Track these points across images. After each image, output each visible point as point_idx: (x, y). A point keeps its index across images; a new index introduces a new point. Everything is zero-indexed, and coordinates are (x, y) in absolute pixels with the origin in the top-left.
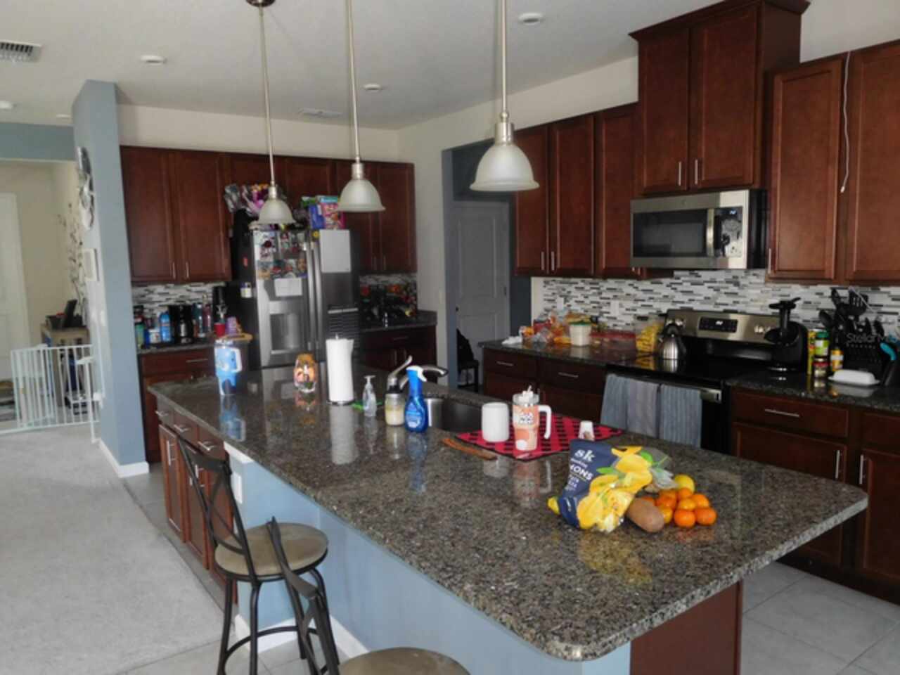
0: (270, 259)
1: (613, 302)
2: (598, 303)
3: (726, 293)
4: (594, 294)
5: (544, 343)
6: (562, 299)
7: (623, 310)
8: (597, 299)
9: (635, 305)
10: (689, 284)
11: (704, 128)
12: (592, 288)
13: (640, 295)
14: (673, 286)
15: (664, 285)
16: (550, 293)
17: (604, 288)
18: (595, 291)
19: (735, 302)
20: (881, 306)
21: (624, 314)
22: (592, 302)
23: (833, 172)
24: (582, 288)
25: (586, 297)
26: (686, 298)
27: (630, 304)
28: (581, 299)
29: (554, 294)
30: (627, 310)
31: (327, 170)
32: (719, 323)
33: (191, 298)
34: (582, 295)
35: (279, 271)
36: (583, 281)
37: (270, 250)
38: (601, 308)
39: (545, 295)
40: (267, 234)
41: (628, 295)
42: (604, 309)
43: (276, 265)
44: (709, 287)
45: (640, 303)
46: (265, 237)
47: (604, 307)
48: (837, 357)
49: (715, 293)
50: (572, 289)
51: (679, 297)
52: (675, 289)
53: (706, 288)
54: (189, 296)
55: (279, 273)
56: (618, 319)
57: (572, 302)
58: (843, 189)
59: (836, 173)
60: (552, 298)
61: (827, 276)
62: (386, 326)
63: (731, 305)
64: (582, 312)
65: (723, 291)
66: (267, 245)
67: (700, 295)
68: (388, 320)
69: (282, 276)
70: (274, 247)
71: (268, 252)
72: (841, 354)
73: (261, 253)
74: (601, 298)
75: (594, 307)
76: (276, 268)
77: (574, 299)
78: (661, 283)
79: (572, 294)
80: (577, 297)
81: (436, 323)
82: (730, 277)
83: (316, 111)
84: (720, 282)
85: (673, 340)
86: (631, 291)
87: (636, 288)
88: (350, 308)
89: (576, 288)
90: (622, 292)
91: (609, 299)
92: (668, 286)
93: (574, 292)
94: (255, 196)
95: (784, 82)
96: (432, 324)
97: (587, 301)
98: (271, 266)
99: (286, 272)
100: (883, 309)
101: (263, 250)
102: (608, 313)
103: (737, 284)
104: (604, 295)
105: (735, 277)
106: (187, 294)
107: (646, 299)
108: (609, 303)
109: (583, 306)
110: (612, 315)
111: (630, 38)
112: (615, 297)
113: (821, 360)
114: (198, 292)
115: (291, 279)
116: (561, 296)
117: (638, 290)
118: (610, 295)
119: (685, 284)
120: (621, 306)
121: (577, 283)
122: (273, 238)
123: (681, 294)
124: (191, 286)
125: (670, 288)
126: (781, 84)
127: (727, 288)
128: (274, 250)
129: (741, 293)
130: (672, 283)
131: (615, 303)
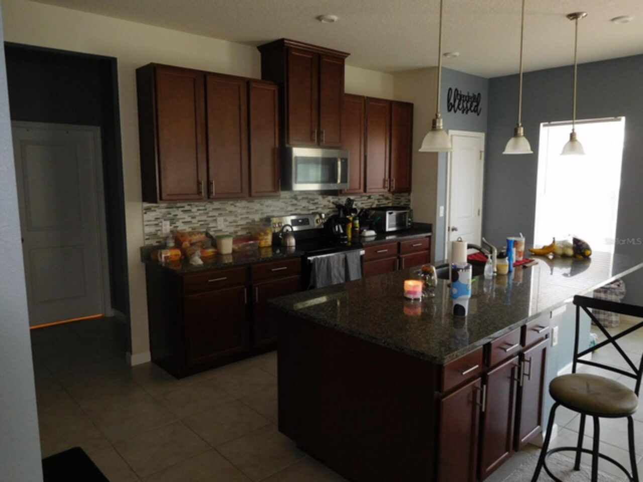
1: (219, 219)
2: (205, 221)
4: (200, 215)
6: (168, 223)
7: (227, 223)
9: (236, 219)
12: (199, 210)
13: (240, 211)
16: (153, 219)
17: (211, 209)
18: (202, 212)
19: (296, 209)
21: (227, 226)
22: (199, 221)
24: (190, 211)
25: (193, 217)
27: (231, 219)
28: (189, 219)
29: (158, 219)
32: (300, 221)
34: (189, 216)
36: (189, 205)
38: (208, 224)
39: (147, 221)
41: (231, 212)
47: (211, 224)
50: (179, 212)
56: (223, 230)
57: (178, 224)
60: (155, 223)
64: (190, 230)
74: (208, 217)
75: (201, 225)
77: (181, 221)
79: (179, 217)
80: (184, 218)
82: (293, 195)
86: (233, 209)
87: (236, 206)
89: (182, 211)
90: (226, 210)
91: (214, 216)
97: (194, 221)
102: (215, 227)
103: (296, 199)
105: (295, 195)
107: (245, 213)
108: (215, 220)
109: (192, 225)
110: (219, 228)
112: (220, 215)
116: (167, 220)
117: (237, 208)
118: (216, 213)
120: (225, 220)
121: (183, 207)
129: (298, 204)
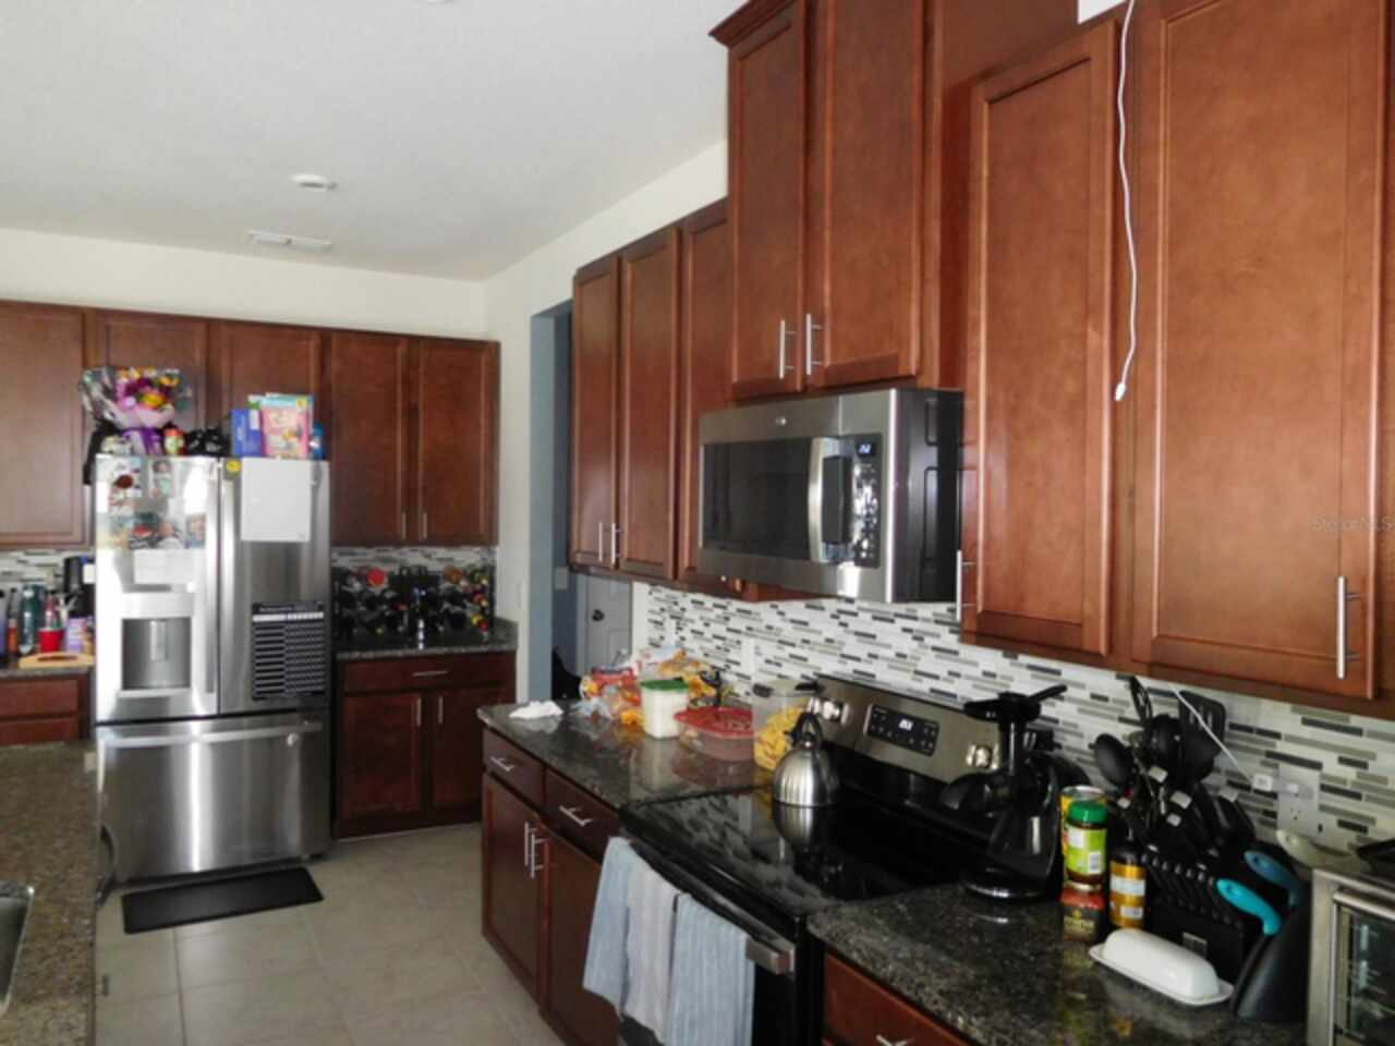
0: (128, 511)
1: (745, 642)
2: (724, 639)
3: (935, 649)
4: (718, 619)
5: (606, 719)
6: (674, 624)
7: (761, 660)
8: (720, 629)
9: (780, 654)
10: (868, 616)
11: (827, 235)
12: (716, 606)
13: (789, 632)
14: (843, 618)
15: (827, 614)
16: (657, 609)
18: (719, 612)
19: (953, 674)
20: (1277, 736)
21: (759, 669)
22: (715, 637)
23: (1100, 340)
24: (701, 604)
25: (707, 624)
26: (861, 649)
27: (770, 650)
28: (700, 626)
29: (663, 610)
30: (768, 662)
31: (313, 345)
32: (905, 725)
33: (27, 576)
34: (702, 618)
35: (147, 534)
37: (130, 492)
38: (727, 650)
39: (652, 612)
40: (123, 461)
41: (769, 628)
42: (732, 656)
43: (140, 522)
44: (906, 630)
45: (789, 650)
46: (122, 467)
47: (732, 651)
48: (1129, 885)
49: (915, 644)
50: (687, 602)
51: (853, 646)
52: (844, 625)
53: (899, 631)
54: (21, 573)
55: (146, 539)
57: (686, 633)
58: (1121, 390)
59: (1106, 342)
60: (659, 619)
61: (1087, 646)
62: (421, 646)
63: (945, 680)
64: (701, 655)
65: (929, 641)
66: (124, 482)
67: (888, 646)
68: (425, 634)
69: (153, 543)
70: (137, 487)
71: (126, 498)
72: (1140, 877)
73: (111, 498)
74: (729, 630)
75: (718, 648)
76: (138, 529)
77: (690, 626)
78: (822, 609)
79: (687, 615)
80: (694, 622)
81: (516, 646)
83: (280, 238)
84: (926, 620)
85: (809, 754)
86: (775, 621)
87: (781, 613)
88: (303, 611)
89: (694, 601)
92: (833, 616)
93: (692, 613)
94: (120, 390)
95: (991, 102)
96: (513, 647)
97: (708, 633)
98: (130, 525)
99: (160, 538)
100: (1282, 747)
101: (114, 491)
102: (737, 663)
104: (733, 623)
106: (18, 568)
107: (798, 643)
109: (703, 643)
111: (712, 40)
113: (1084, 887)
114: (40, 566)
115: (171, 551)
116: (673, 617)
117: (785, 620)
118: (742, 624)
119: (862, 615)
120: (758, 651)
122: (137, 471)
123: (855, 638)
124: (28, 554)
125: (836, 621)
126: (986, 106)
127: (937, 636)
128: (139, 493)
130: (840, 612)
131: (749, 644)
